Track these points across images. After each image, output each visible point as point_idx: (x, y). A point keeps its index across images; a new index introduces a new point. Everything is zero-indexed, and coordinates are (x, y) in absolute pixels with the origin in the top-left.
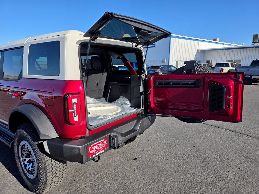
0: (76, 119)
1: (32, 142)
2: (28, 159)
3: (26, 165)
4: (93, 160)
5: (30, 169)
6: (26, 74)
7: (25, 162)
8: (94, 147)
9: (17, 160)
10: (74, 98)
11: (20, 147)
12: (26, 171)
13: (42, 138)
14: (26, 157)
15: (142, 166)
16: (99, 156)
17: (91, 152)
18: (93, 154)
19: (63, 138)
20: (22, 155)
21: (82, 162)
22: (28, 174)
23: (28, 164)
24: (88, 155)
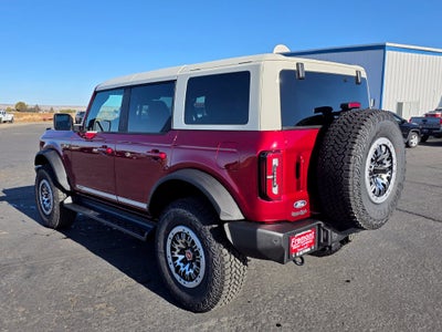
0: (275, 191)
1: (199, 225)
2: (181, 257)
3: (179, 267)
4: (295, 261)
5: (187, 273)
6: (179, 123)
7: (178, 261)
8: (299, 240)
9: (162, 258)
10: (274, 157)
11: (171, 236)
12: (177, 277)
13: (222, 218)
14: (179, 254)
15: (364, 292)
16: (301, 258)
17: (294, 247)
18: (296, 251)
19: (251, 221)
20: (173, 249)
21: (281, 261)
22: (182, 282)
23: (182, 265)
24: (290, 250)
